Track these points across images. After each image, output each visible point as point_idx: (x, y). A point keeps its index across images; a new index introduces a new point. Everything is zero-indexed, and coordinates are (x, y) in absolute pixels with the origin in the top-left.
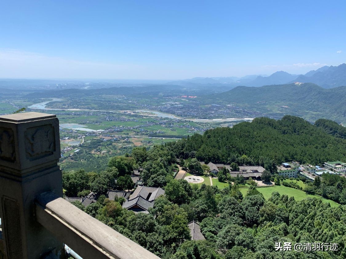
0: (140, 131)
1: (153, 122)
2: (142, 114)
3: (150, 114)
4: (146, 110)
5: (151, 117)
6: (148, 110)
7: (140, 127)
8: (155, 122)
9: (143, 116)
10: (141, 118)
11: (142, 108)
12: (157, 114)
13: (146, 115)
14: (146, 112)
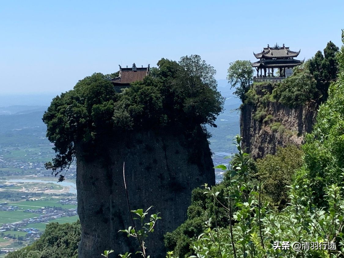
0: (28, 236)
1: (60, 209)
2: (24, 190)
3: (47, 188)
4: (34, 178)
5: (52, 195)
6: (39, 178)
7: (24, 225)
8: (63, 207)
9: (27, 194)
10: (25, 200)
11: (22, 174)
12: (66, 188)
13: (36, 190)
14: (35, 184)
